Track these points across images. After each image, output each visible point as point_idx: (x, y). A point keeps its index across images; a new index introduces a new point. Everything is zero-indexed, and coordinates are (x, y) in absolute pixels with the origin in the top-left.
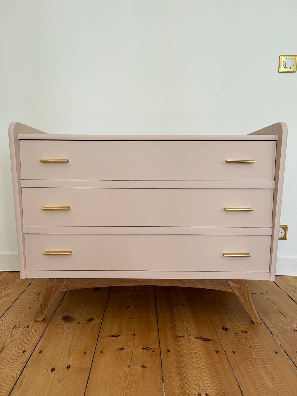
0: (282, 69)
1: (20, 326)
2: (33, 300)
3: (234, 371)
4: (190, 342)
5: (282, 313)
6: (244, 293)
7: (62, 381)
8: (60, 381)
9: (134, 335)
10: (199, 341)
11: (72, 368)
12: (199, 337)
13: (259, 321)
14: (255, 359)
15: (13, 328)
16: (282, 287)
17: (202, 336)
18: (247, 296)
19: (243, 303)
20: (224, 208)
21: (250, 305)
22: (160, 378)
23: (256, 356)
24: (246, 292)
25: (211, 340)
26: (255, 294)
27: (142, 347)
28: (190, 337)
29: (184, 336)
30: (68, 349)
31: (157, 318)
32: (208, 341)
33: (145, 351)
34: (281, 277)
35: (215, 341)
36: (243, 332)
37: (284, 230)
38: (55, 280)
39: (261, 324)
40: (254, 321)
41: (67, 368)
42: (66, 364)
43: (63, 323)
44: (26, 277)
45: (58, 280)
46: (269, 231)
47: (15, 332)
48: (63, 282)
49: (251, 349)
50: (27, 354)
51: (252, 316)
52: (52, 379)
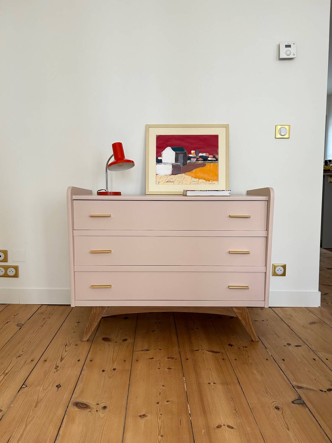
0: (278, 136)
1: (70, 345)
2: (75, 327)
3: (235, 370)
4: (203, 354)
5: (276, 335)
6: (245, 318)
7: (112, 377)
8: (110, 378)
9: (160, 350)
10: (211, 353)
11: (117, 370)
12: (210, 350)
13: (257, 339)
14: (251, 363)
15: (65, 346)
16: (280, 316)
17: (213, 350)
18: (247, 320)
19: (244, 325)
20: (229, 251)
21: (250, 326)
22: (181, 375)
23: (252, 362)
24: (247, 317)
25: (219, 352)
26: (257, 321)
27: (167, 357)
28: (203, 351)
29: (198, 350)
30: (112, 359)
31: (178, 338)
32: (217, 353)
33: (169, 359)
34: (281, 308)
35: (222, 353)
36: (244, 347)
37: (284, 269)
38: (98, 307)
39: (259, 342)
40: (254, 340)
41: (113, 369)
42: (112, 367)
43: (104, 342)
44: (76, 306)
45: (100, 307)
46: (263, 269)
47: (67, 348)
48: (104, 309)
49: (249, 357)
50: (82, 362)
51: (252, 335)
52: (104, 376)
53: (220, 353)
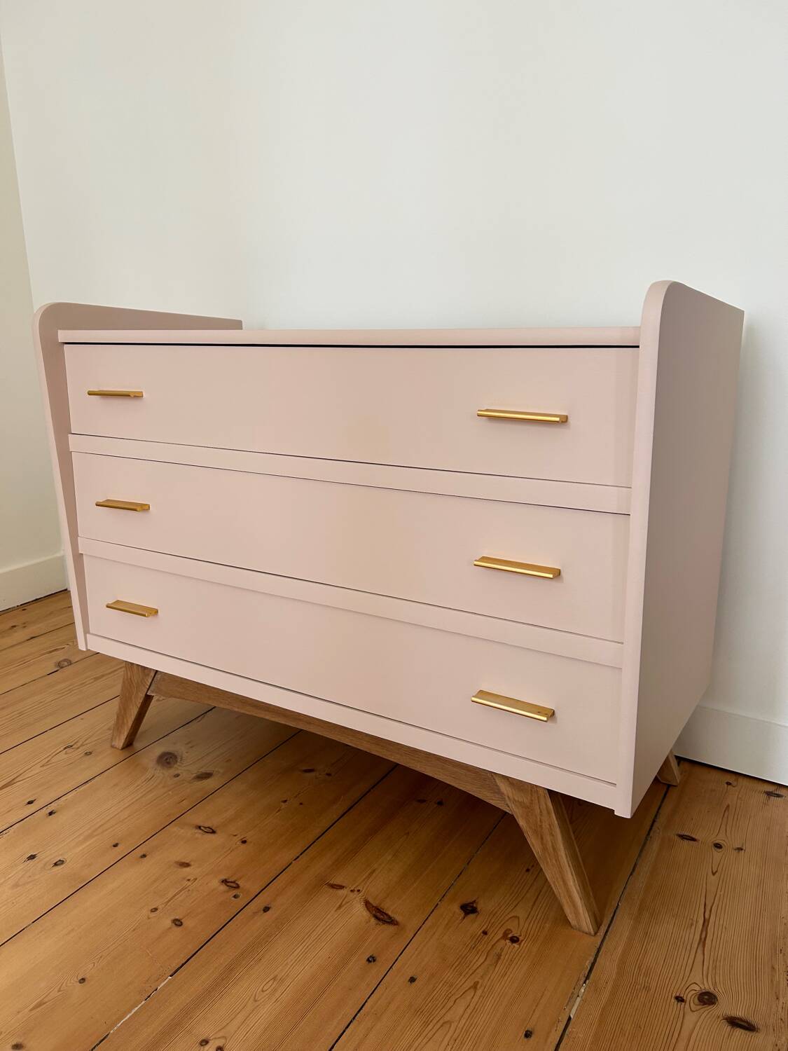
1: (78, 748)
4: (339, 907)
5: (705, 930)
6: (541, 826)
9: (244, 842)
10: (366, 913)
11: (63, 867)
12: (376, 903)
13: (586, 924)
14: (445, 1023)
15: (65, 748)
17: (386, 905)
18: (548, 839)
21: (560, 866)
23: (459, 1016)
24: (547, 826)
25: (396, 923)
26: (693, 840)
27: (226, 878)
28: (353, 896)
29: (342, 888)
32: (384, 922)
33: (222, 888)
35: (400, 931)
36: (510, 936)
38: (134, 667)
40: (571, 920)
41: (55, 863)
42: (58, 854)
43: (152, 765)
44: (89, 648)
48: (148, 675)
49: (470, 991)
51: (564, 901)
53: (391, 928)
